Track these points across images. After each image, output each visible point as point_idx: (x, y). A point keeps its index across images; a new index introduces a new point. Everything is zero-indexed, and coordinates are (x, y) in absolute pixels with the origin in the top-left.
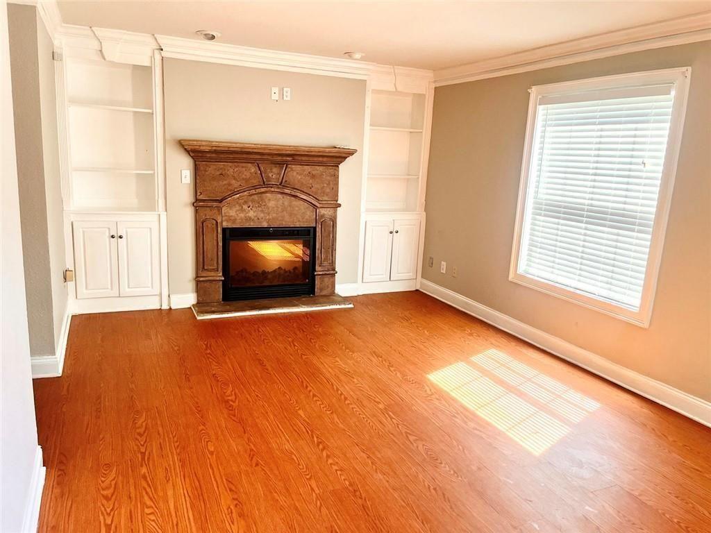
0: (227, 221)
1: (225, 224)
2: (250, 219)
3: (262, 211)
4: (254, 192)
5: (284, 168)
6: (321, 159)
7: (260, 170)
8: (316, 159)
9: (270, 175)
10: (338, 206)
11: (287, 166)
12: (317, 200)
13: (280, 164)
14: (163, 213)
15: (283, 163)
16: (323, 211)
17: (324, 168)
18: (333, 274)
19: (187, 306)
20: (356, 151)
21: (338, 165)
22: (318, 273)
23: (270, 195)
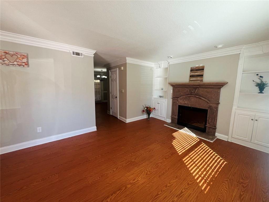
0: (180, 103)
1: (179, 104)
2: (185, 104)
3: (189, 102)
4: (186, 96)
5: (197, 89)
6: (211, 86)
7: (189, 90)
8: (208, 86)
9: (192, 91)
10: (218, 103)
11: (198, 89)
12: (209, 100)
13: (196, 88)
14: (167, 99)
15: (197, 88)
16: (211, 105)
17: (213, 89)
18: (215, 128)
19: (169, 122)
20: (227, 83)
21: (220, 88)
22: (208, 126)
23: (192, 97)
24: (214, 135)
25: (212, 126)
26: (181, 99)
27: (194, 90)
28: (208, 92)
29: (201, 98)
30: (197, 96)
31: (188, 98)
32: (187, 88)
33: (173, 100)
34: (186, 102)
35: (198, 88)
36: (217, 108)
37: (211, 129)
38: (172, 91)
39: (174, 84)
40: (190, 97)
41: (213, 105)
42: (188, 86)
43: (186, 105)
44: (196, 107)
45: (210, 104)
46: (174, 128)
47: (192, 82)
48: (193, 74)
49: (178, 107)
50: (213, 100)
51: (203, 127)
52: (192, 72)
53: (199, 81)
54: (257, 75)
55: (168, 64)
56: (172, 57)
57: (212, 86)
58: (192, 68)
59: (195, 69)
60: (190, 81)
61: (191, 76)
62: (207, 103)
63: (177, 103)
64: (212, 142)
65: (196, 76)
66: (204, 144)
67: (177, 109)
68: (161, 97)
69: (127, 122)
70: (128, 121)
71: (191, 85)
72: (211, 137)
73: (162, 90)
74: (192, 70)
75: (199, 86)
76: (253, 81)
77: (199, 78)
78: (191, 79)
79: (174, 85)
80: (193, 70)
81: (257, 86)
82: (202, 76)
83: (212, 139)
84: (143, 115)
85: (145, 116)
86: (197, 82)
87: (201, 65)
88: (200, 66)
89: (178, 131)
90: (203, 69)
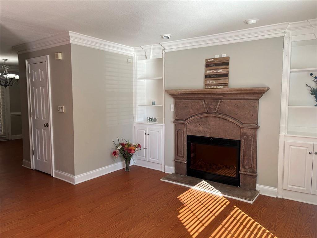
0: (189, 131)
1: (188, 133)
2: (200, 131)
3: (207, 127)
4: (201, 116)
5: (219, 102)
6: (242, 96)
7: (205, 103)
8: (238, 96)
9: (211, 107)
10: (257, 128)
11: (221, 101)
12: (241, 123)
13: (217, 100)
14: (163, 125)
15: (219, 99)
16: (245, 130)
17: (246, 101)
18: (254, 176)
19: (171, 173)
20: (268, 89)
21: (257, 99)
22: (242, 173)
23: (211, 118)
24: (254, 188)
25: (250, 172)
26: (190, 123)
27: (214, 104)
28: (238, 107)
29: (227, 118)
30: (220, 116)
31: (204, 119)
32: (201, 99)
33: (175, 125)
34: (201, 129)
35: (221, 99)
36: (255, 137)
37: (248, 178)
38: (172, 106)
39: (177, 93)
40: (208, 118)
41: (249, 132)
42: (203, 96)
43: (201, 135)
44: (219, 136)
45: (243, 130)
46: (182, 183)
47: (210, 87)
48: (211, 71)
49: (186, 139)
50: (248, 122)
51: (235, 176)
52: (208, 68)
53: (222, 87)
54: (311, 74)
55: (163, 50)
56: (169, 37)
57: (245, 96)
58: (209, 61)
59: (212, 62)
60: (206, 85)
61: (208, 77)
62: (238, 128)
63: (185, 130)
64: (251, 202)
65: (216, 76)
66: (237, 208)
67: (185, 143)
68: (151, 120)
69: (75, 184)
70: (79, 179)
71: (208, 94)
72: (249, 194)
73: (153, 104)
74: (208, 65)
75: (222, 96)
76: (307, 85)
77: (221, 81)
78: (208, 82)
79: (176, 95)
80: (210, 64)
81: (312, 94)
82: (226, 76)
83: (250, 198)
84: (113, 162)
85: (119, 165)
86: (218, 87)
87: (224, 55)
88: (222, 57)
89: (189, 190)
90: (227, 64)
